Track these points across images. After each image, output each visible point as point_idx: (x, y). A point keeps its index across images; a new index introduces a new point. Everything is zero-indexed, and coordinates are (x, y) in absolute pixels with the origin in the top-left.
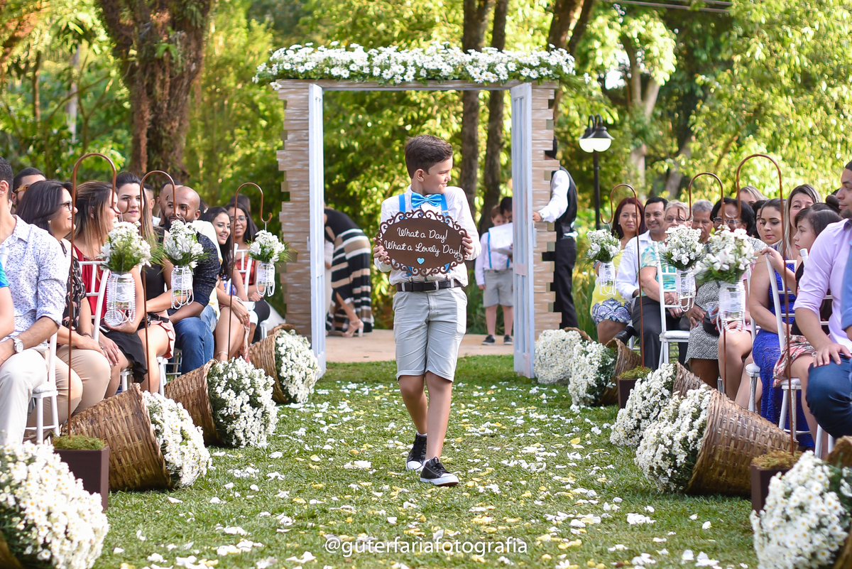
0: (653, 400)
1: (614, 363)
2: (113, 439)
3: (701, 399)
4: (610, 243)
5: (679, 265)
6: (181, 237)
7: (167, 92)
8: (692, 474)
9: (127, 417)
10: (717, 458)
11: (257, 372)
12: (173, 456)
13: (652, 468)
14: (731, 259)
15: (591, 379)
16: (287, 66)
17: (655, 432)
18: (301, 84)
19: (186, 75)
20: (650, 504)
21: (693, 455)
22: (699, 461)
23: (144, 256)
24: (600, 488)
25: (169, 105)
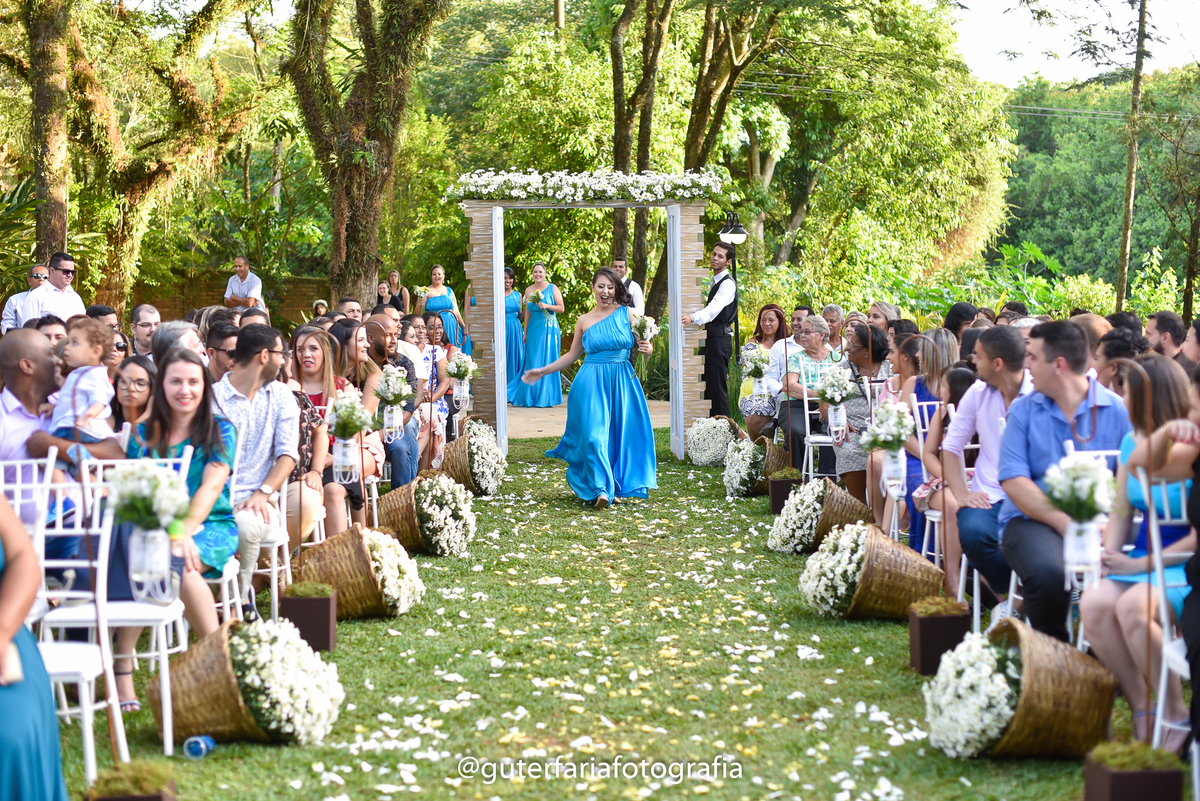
0: (806, 512)
1: (763, 462)
2: (338, 575)
3: (859, 535)
6: (392, 380)
8: (850, 603)
9: (350, 556)
10: (873, 589)
11: (458, 487)
12: (391, 590)
13: (815, 597)
14: (894, 431)
15: (744, 474)
16: (473, 189)
17: (818, 563)
18: (485, 204)
19: (379, 178)
20: (815, 634)
21: (852, 586)
22: (857, 592)
24: (768, 611)
25: (365, 203)
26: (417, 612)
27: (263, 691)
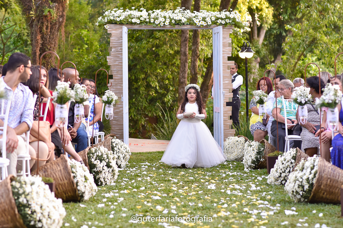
0: (287, 164)
1: (263, 150)
3: (314, 161)
4: (264, 96)
5: (300, 104)
6: (79, 91)
7: (49, 31)
8: (311, 194)
9: (60, 170)
10: (322, 187)
11: (109, 152)
12: (81, 188)
14: (333, 98)
15: (253, 158)
16: (112, 18)
17: (294, 176)
18: (118, 26)
19: (57, 23)
20: (293, 207)
21: (311, 185)
22: (314, 188)
23: (72, 97)
24: (269, 201)
25: (50, 37)
26: (94, 200)
27: (28, 206)
